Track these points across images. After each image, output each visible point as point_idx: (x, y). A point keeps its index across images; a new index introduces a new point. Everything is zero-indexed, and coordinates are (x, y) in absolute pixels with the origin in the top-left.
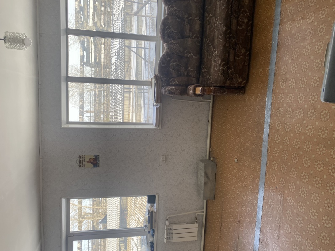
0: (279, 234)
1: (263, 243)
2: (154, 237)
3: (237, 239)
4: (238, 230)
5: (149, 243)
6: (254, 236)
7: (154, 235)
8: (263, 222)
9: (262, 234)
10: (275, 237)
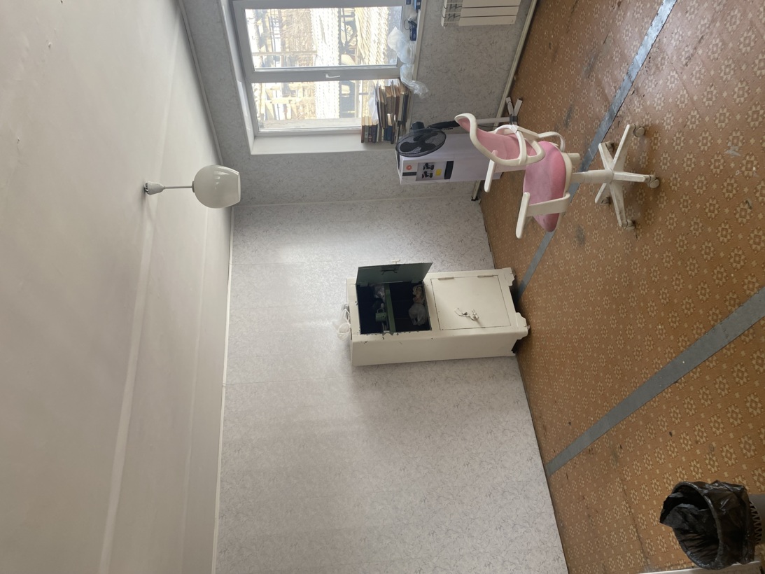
0: (692, 55)
1: (651, 64)
2: (420, 11)
3: (602, 43)
4: (611, 21)
5: (407, 23)
6: (639, 45)
7: (418, 8)
8: (671, 21)
9: (657, 45)
10: (680, 59)
